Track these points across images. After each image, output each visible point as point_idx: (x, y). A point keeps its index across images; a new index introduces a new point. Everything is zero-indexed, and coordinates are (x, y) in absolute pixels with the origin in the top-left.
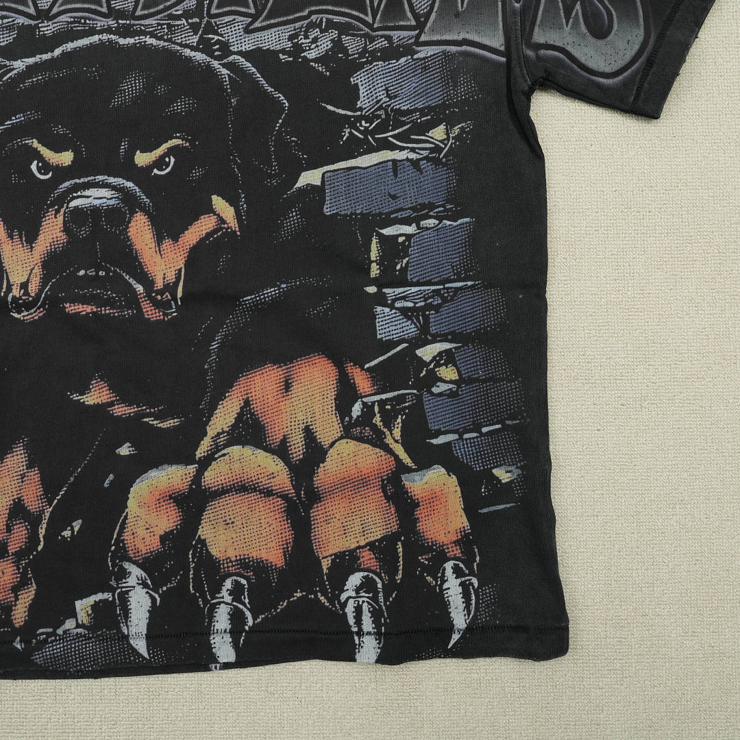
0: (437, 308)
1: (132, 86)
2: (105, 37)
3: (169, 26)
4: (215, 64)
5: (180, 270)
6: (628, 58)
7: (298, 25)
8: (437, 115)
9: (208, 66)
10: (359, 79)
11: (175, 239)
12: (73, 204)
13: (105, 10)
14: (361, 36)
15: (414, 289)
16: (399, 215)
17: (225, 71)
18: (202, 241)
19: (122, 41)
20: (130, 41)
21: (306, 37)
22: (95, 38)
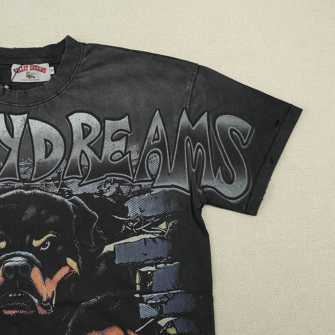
0: (166, 303)
1: (31, 211)
2: (18, 191)
3: (46, 185)
4: (66, 200)
5: (54, 292)
6: (241, 192)
7: (101, 182)
8: (162, 218)
9: (63, 202)
10: (128, 204)
11: (51, 278)
12: (6, 265)
13: (18, 179)
14: (128, 185)
15: (156, 295)
16: (148, 262)
17: (70, 203)
18: (63, 279)
19: (26, 192)
20: (30, 192)
21: (105, 187)
22: (14, 191)
